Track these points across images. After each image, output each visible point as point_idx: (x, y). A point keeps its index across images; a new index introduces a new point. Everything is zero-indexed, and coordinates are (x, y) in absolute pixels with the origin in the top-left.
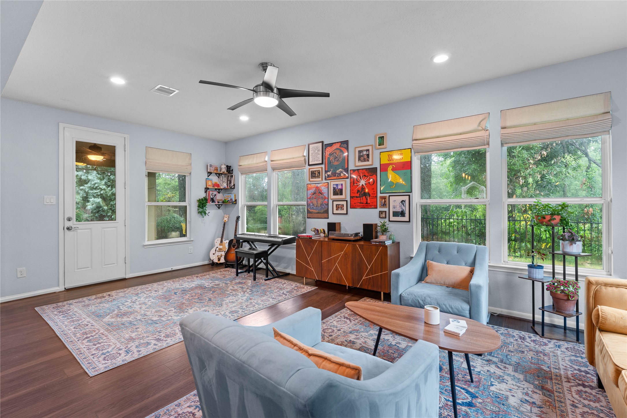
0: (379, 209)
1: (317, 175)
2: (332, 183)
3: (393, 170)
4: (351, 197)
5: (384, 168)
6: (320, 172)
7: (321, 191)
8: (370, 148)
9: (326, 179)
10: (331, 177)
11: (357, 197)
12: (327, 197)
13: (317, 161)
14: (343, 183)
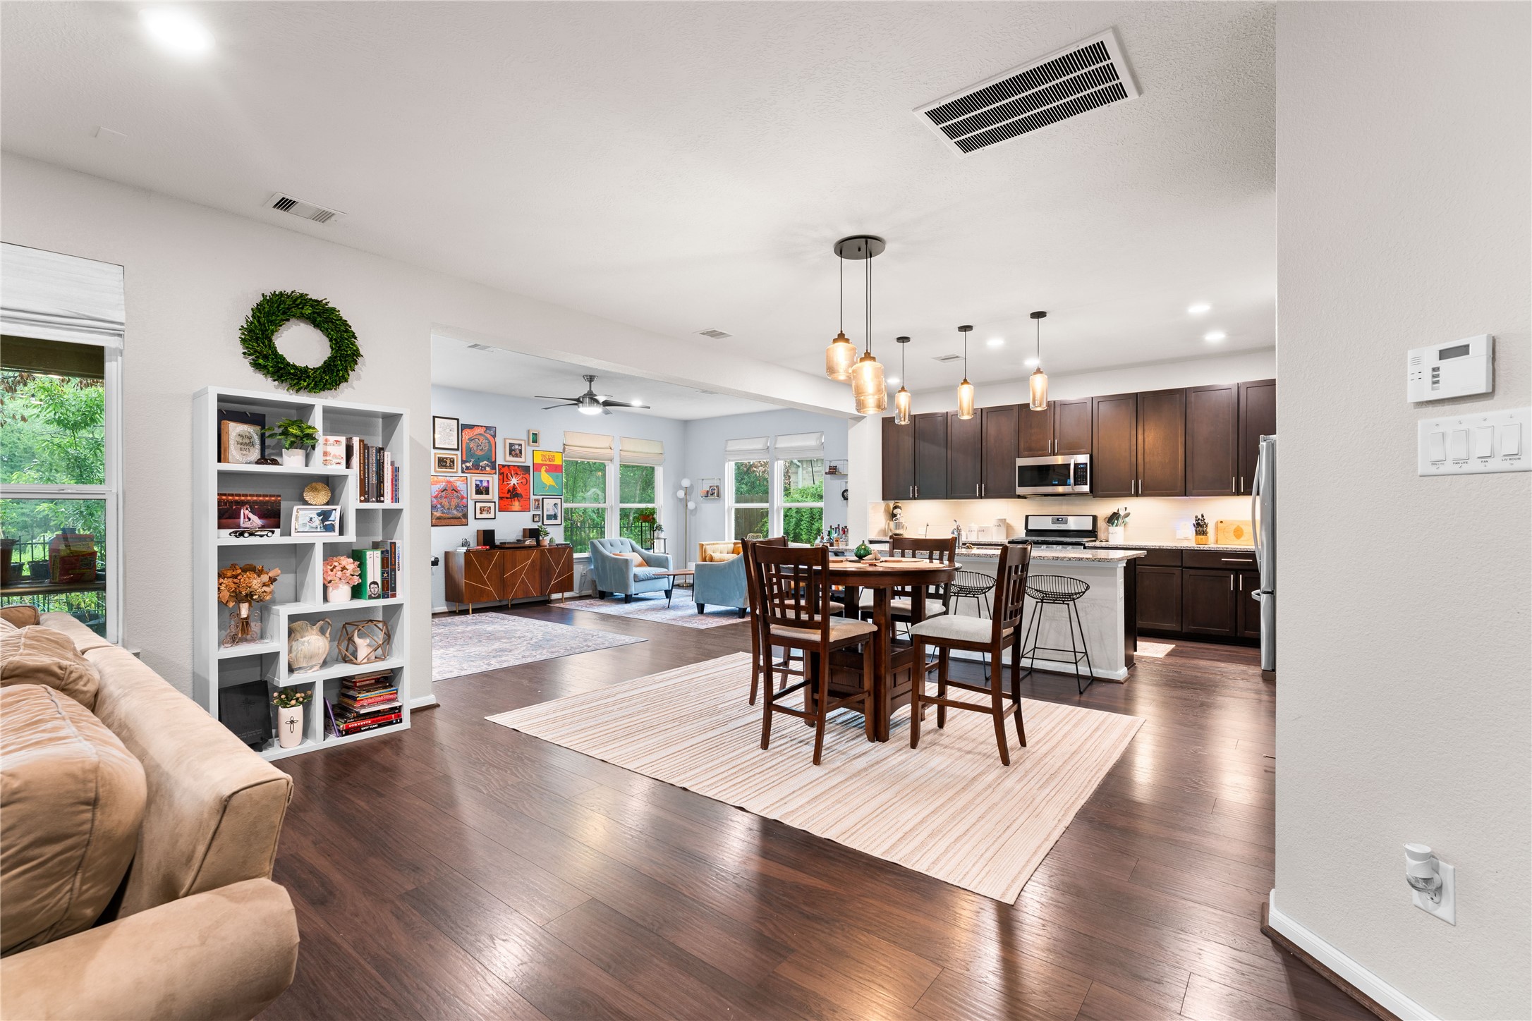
0: (532, 513)
1: (448, 465)
2: (474, 479)
3: (547, 471)
4: (500, 498)
5: (537, 467)
6: (454, 460)
7: (456, 487)
8: (522, 443)
9: (463, 472)
10: (471, 469)
11: (507, 498)
12: (465, 496)
13: (449, 444)
14: (490, 479)
